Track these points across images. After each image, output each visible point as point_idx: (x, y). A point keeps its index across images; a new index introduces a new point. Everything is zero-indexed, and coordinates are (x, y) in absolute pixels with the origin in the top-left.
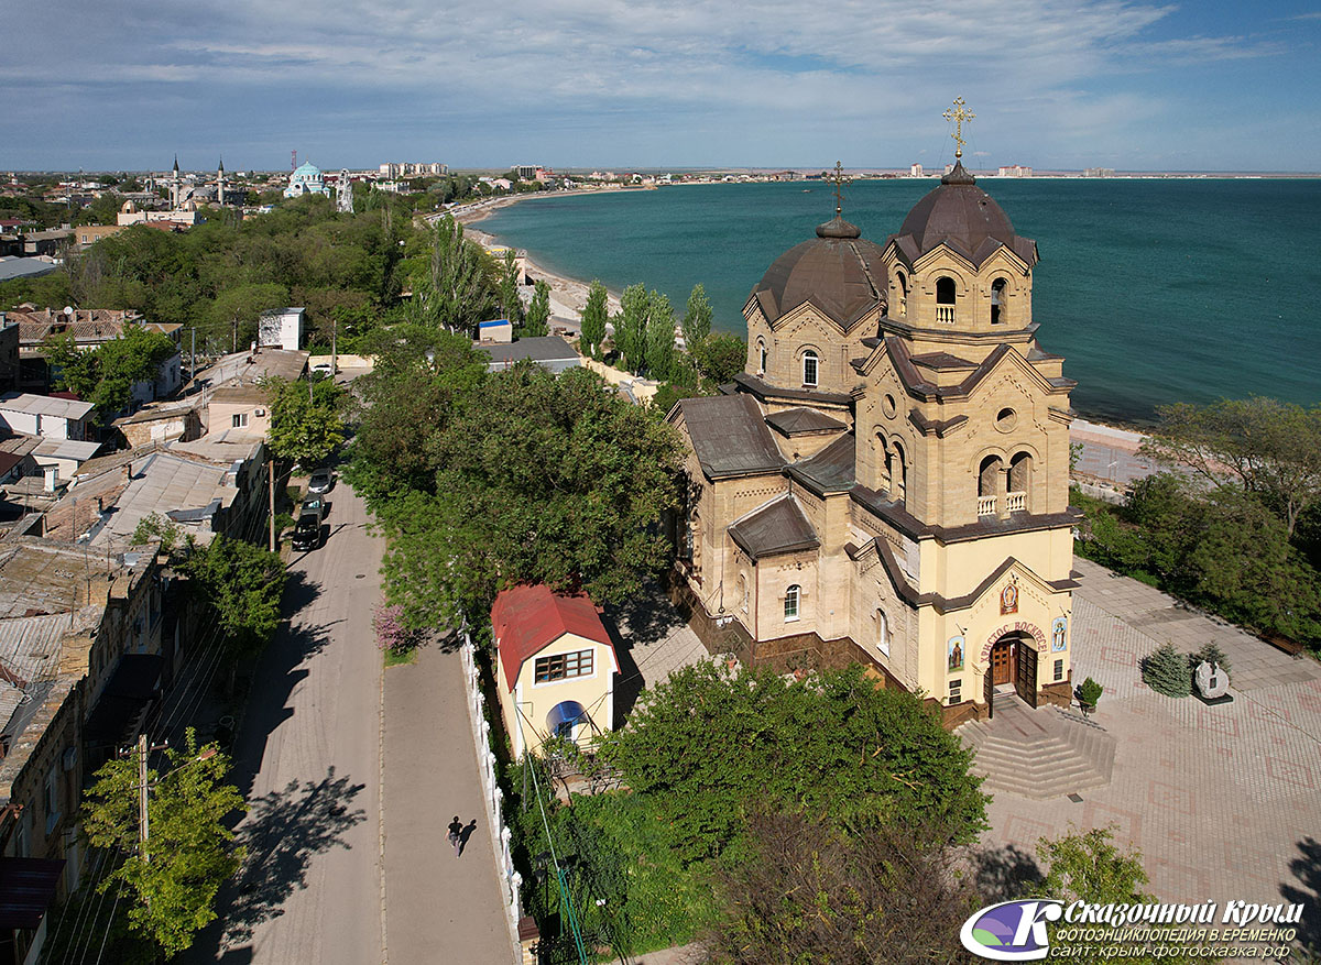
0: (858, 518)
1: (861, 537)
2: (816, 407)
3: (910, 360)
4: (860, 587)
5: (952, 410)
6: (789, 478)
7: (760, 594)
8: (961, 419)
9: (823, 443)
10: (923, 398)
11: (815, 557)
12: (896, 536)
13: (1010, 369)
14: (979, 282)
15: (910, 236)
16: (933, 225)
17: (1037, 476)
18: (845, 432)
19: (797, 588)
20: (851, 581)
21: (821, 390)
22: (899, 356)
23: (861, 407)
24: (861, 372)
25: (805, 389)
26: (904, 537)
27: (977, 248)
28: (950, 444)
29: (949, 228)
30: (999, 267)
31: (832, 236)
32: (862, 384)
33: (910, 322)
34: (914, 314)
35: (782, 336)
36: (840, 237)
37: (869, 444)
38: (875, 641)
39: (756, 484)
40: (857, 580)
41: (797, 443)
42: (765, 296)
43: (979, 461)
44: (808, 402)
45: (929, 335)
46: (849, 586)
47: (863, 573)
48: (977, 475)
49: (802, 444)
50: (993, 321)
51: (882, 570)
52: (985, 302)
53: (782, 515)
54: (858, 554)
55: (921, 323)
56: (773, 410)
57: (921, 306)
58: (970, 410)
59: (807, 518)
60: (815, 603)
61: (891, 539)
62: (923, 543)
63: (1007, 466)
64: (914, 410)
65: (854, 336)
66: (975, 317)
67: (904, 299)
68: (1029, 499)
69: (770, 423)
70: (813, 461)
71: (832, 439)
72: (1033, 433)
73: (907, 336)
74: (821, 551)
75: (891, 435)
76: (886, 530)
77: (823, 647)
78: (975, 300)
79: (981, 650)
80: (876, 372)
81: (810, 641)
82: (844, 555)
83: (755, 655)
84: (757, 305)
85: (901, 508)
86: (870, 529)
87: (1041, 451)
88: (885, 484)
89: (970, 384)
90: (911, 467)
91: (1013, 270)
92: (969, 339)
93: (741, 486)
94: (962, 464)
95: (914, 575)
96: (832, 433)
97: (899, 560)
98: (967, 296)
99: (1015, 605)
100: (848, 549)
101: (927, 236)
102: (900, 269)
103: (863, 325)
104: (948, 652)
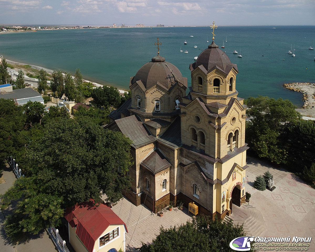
0: (184, 155)
1: (186, 161)
2: (161, 118)
3: (205, 105)
4: (185, 177)
5: (222, 121)
6: (156, 144)
7: (156, 185)
8: (225, 123)
9: (165, 129)
10: (214, 118)
11: (170, 169)
12: (202, 162)
13: (234, 105)
14: (227, 80)
15: (202, 65)
16: (211, 62)
17: (239, 136)
18: (170, 125)
19: (166, 180)
20: (181, 175)
21: (162, 112)
22: (202, 104)
23: (183, 119)
24: (184, 108)
25: (156, 112)
26: (206, 162)
27: (225, 69)
28: (222, 132)
29: (216, 62)
30: (231, 74)
31: (158, 61)
32: (184, 112)
33: (204, 93)
34: (206, 90)
35: (148, 95)
36: (160, 61)
37: (188, 131)
38: (192, 194)
39: (148, 147)
40: (184, 175)
41: (158, 131)
42: (139, 83)
43: (228, 136)
44: (158, 117)
45: (212, 97)
46: (180, 176)
47: (186, 172)
48: (228, 140)
49: (159, 131)
50: (230, 91)
51: (195, 172)
52: (228, 85)
53: (157, 156)
54: (186, 167)
55: (209, 93)
56: (146, 120)
57: (209, 88)
58: (226, 120)
59: (165, 156)
60: (170, 183)
61: (199, 162)
62: (215, 165)
63: (234, 135)
64: (210, 122)
65: (171, 94)
66: (226, 90)
67: (200, 85)
68: (237, 143)
69: (147, 125)
70: (163, 136)
71: (167, 128)
72: (238, 124)
73: (204, 98)
74: (172, 167)
75: (198, 129)
76: (197, 159)
77: (174, 198)
78: (226, 85)
79: (229, 194)
80: (191, 109)
81: (169, 196)
82: (179, 167)
83: (155, 205)
84: (136, 86)
85: (203, 152)
86: (190, 159)
87: (240, 128)
88: (194, 144)
89: (226, 112)
90: (208, 140)
91: (234, 75)
92: (225, 98)
93: (143, 149)
94: (224, 137)
95: (211, 174)
96: (167, 126)
97: (203, 169)
98: (223, 84)
99: (235, 177)
100: (181, 165)
101: (209, 65)
102: (199, 76)
103: (173, 90)
104: (222, 197)
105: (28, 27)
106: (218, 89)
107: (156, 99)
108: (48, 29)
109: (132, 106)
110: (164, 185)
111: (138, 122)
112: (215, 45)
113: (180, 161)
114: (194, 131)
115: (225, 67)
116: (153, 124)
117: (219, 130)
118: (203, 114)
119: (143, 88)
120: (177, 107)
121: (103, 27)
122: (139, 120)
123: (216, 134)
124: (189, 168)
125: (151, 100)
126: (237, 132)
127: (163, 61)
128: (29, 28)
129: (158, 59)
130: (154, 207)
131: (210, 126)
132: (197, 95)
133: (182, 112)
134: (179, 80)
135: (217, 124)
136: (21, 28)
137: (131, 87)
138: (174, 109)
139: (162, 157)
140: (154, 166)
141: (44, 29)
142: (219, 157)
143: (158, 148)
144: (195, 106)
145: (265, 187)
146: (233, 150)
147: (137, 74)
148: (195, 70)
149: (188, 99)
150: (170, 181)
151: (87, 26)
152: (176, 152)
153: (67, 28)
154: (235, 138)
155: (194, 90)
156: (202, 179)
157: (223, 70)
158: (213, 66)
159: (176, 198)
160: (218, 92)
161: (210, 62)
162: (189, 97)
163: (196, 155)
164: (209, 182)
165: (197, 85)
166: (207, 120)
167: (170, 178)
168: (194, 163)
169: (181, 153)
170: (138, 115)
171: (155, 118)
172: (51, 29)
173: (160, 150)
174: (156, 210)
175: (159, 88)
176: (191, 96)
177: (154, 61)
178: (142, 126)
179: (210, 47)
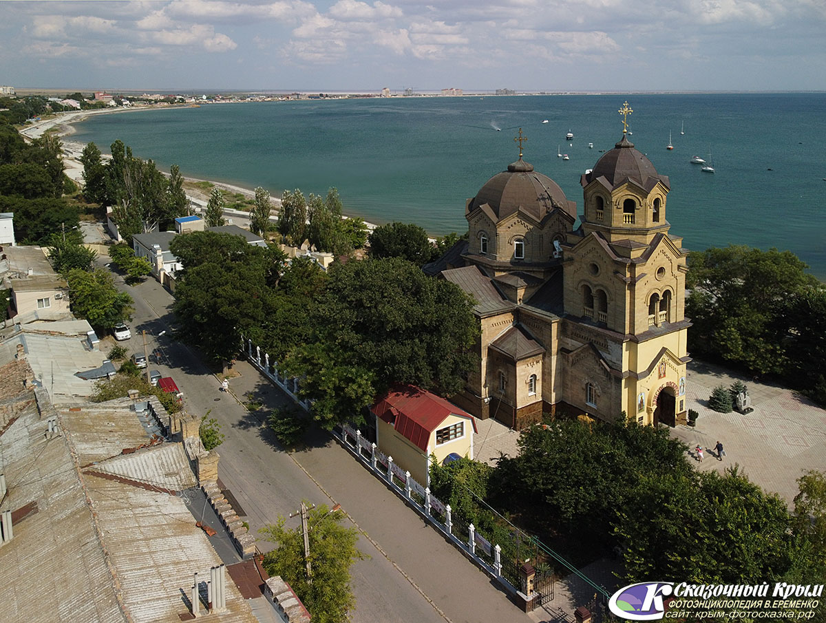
1: (572, 343)
2: (526, 271)
3: (608, 245)
4: (571, 372)
5: (638, 271)
6: (517, 313)
7: (518, 382)
8: (643, 275)
9: (533, 291)
10: (624, 265)
11: (543, 358)
12: (602, 341)
13: (663, 246)
14: (648, 201)
15: (603, 176)
16: (619, 171)
17: (673, 302)
18: (543, 284)
19: (534, 376)
20: (564, 369)
21: (527, 261)
22: (603, 243)
23: (568, 270)
24: (570, 251)
25: (517, 261)
26: (609, 342)
27: (644, 183)
28: (638, 289)
29: (628, 172)
30: (656, 192)
31: (520, 171)
32: (569, 258)
33: (606, 223)
34: (610, 219)
35: (501, 230)
36: (524, 171)
37: (576, 291)
38: (584, 401)
39: (501, 318)
40: (569, 369)
41: (521, 293)
42: (485, 207)
43: (650, 297)
44: (521, 268)
45: (620, 231)
46: (562, 372)
47: (573, 364)
48: (649, 304)
49: (523, 293)
50: (654, 221)
51: (590, 362)
52: (651, 212)
53: (519, 335)
54: (572, 353)
55: (615, 224)
56: (497, 274)
57: (615, 214)
58: (647, 270)
59: (533, 335)
60: (542, 384)
61: (597, 343)
62: (624, 345)
63: (661, 298)
64: (616, 272)
65: (546, 230)
66: (645, 219)
67: (600, 211)
68: (668, 315)
69: (499, 282)
70: (529, 301)
71: (537, 288)
72: (671, 279)
73: (606, 232)
74: (546, 354)
75: (595, 286)
76: (594, 339)
77: (551, 409)
78: (646, 211)
79: (653, 399)
80: (582, 252)
81: (541, 405)
82: (560, 354)
83: (515, 417)
84: (479, 213)
85: (603, 325)
86: (580, 339)
87: (675, 289)
88: (587, 313)
89: (646, 256)
90: (612, 303)
91: (662, 194)
92: (644, 232)
93: (494, 320)
94: (642, 299)
95: (617, 362)
96: (537, 286)
97: (604, 355)
98: (642, 209)
99: (665, 373)
100: (563, 351)
101: (616, 177)
102: (599, 195)
103: (550, 223)
104: (638, 402)
105: (178, 97)
106: (631, 217)
107: (516, 237)
108: (224, 102)
109: (470, 251)
110: (532, 384)
111: (482, 277)
112: (627, 142)
113: (561, 345)
114: (587, 290)
115: (644, 180)
116: (512, 281)
117: (632, 285)
118: (604, 260)
119: (494, 218)
120: (556, 254)
121: (357, 96)
122: (484, 274)
123: (628, 292)
124: (577, 355)
125: (507, 239)
126: (667, 294)
127: (529, 169)
128: (180, 99)
129: (520, 166)
130: (515, 420)
131: (616, 280)
132: (594, 228)
133: (565, 257)
134: (561, 204)
135: (628, 275)
136: (162, 98)
137: (468, 216)
138: (550, 257)
139: (529, 337)
140: (513, 348)
141: (216, 100)
142: (632, 333)
143: (520, 323)
144: (590, 246)
145: (731, 407)
146: (660, 325)
147: (480, 193)
148: (590, 185)
149: (578, 235)
150: (543, 380)
151: (319, 93)
152: (554, 327)
153: (270, 99)
154: (665, 305)
155: (589, 219)
156: (601, 372)
157: (641, 184)
158: (623, 179)
159: (554, 409)
160: (632, 222)
161: (617, 170)
162: (579, 232)
163: (590, 331)
164: (614, 376)
165: (594, 211)
166: (612, 269)
167: (543, 373)
168: (587, 345)
169: (563, 331)
170: (483, 266)
171: (513, 270)
172: (231, 101)
173: (523, 325)
174: (518, 425)
175: (522, 216)
176: (582, 231)
177: (512, 170)
178: (489, 285)
179: (618, 147)
